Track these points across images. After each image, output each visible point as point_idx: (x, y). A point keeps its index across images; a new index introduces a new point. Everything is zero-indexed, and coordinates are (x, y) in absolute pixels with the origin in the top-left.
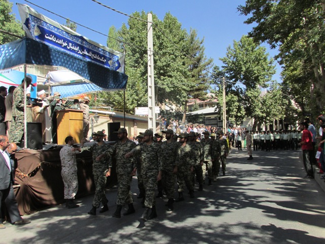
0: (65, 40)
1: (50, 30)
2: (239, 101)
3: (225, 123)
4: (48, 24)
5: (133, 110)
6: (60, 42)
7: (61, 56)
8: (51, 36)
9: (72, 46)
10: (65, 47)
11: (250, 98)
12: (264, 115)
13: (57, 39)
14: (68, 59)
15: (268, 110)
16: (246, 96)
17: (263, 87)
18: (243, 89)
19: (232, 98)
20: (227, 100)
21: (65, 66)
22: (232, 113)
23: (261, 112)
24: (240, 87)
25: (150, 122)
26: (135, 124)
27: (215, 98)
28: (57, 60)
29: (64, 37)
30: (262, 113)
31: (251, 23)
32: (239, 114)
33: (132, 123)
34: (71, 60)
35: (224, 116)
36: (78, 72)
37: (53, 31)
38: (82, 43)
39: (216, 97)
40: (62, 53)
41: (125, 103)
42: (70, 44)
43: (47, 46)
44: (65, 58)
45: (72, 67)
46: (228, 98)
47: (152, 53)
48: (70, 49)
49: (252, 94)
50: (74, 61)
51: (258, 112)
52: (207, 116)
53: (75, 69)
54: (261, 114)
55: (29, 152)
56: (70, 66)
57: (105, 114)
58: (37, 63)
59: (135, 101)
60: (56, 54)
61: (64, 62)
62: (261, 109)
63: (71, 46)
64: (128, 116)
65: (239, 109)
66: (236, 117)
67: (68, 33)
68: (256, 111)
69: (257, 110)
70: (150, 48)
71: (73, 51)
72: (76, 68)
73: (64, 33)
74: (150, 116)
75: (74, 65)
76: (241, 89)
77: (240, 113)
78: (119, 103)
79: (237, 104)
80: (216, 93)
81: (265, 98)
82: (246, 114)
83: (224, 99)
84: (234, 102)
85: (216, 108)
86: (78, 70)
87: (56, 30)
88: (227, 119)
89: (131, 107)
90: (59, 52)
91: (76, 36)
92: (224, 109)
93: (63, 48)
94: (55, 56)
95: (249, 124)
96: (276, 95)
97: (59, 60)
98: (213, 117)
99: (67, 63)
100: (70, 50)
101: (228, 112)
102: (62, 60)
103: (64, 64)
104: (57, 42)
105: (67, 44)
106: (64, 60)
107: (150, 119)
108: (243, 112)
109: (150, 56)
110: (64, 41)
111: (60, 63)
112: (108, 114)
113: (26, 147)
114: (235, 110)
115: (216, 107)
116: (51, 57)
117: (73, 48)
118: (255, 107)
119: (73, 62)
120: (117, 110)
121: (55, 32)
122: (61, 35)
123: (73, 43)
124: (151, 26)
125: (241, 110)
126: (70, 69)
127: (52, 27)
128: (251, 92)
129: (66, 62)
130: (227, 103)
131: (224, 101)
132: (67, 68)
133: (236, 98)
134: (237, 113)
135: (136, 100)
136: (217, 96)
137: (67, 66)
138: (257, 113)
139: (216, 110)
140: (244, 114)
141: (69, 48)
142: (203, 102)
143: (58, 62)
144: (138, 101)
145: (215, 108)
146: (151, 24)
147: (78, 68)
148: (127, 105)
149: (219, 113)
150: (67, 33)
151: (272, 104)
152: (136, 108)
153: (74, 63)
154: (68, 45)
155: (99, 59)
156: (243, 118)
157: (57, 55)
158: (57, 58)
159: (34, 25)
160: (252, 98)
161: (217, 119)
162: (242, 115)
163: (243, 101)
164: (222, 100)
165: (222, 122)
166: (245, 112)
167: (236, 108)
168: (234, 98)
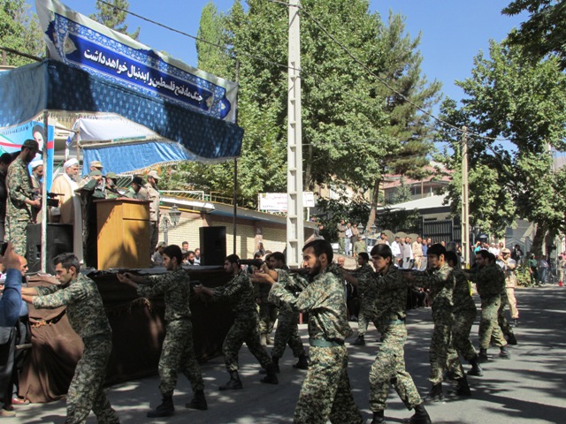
0: (123, 60)
1: (94, 41)
2: (501, 181)
3: (466, 231)
4: (90, 31)
5: (255, 200)
6: (112, 64)
7: (112, 93)
8: (96, 53)
9: (136, 71)
10: (123, 75)
11: (528, 174)
12: (561, 214)
13: (107, 59)
14: (125, 98)
16: (518, 169)
17: (558, 149)
18: (510, 153)
19: (484, 174)
20: (471, 179)
21: (119, 113)
22: (485, 210)
23: (553, 207)
24: (505, 149)
25: (290, 226)
26: (259, 231)
27: (445, 174)
28: (105, 101)
29: (121, 53)
30: (556, 209)
31: (518, 12)
32: (501, 212)
33: (250, 228)
34: (131, 101)
35: (465, 216)
36: (145, 122)
37: (99, 44)
38: (153, 64)
39: (448, 172)
40: (114, 86)
41: (237, 184)
42: (133, 68)
43: (86, 74)
44: (119, 96)
45: (134, 114)
46: (475, 175)
47: (298, 73)
48: (134, 77)
49: (531, 165)
50: (137, 102)
51: (546, 208)
52: (426, 216)
53: (139, 117)
54: (553, 213)
55: (50, 280)
56: (130, 112)
57: (191, 208)
58: (71, 108)
59: (259, 179)
60: (102, 89)
61: (117, 104)
62: (553, 200)
63: (134, 73)
64: (243, 212)
65: (501, 200)
66: (494, 218)
67: (128, 47)
68: (541, 205)
69: (544, 203)
70: (293, 63)
71: (139, 81)
72: (142, 116)
73: (120, 45)
74: (291, 214)
75: (136, 110)
76: (506, 152)
77: (504, 210)
78: (223, 183)
79: (495, 187)
80: (447, 162)
81: (563, 176)
82: (517, 212)
83: (464, 177)
84: (489, 183)
85: (448, 198)
86: (145, 118)
87: (105, 41)
88: (472, 223)
89: (250, 192)
90: (107, 84)
91: (141, 51)
92: (465, 199)
93: (119, 75)
94: (101, 93)
95: (526, 234)
97: (108, 99)
98: (441, 217)
99: (124, 107)
100: (133, 79)
101: (474, 207)
102: (114, 101)
103: (117, 109)
104: (107, 64)
105: (126, 69)
106: (118, 99)
107: (291, 219)
108: (511, 207)
109: (293, 79)
110: (121, 63)
111: (110, 106)
112: (198, 208)
113: (44, 270)
114: (491, 201)
115: (447, 194)
116: (94, 95)
117: (138, 75)
118: (539, 197)
119: (134, 103)
120: (219, 200)
121: (102, 45)
122: (114, 50)
123: (137, 65)
124: (297, 13)
125: (505, 203)
126: (130, 118)
127: (98, 35)
128: (530, 161)
129: (121, 103)
130: (472, 186)
131: (466, 181)
132: (123, 115)
133: (493, 174)
134: (496, 208)
135: (261, 177)
136: (450, 169)
137: (124, 111)
138: (544, 211)
139: (446, 202)
140: (512, 212)
141: (130, 76)
142: (417, 181)
143: (107, 104)
144: (266, 178)
145: (444, 196)
146: (297, 9)
147: (146, 115)
148: (242, 187)
149: (454, 208)
150: (125, 46)
152: (261, 194)
153: (137, 106)
154: (129, 69)
155: (188, 95)
156: (510, 220)
157: (105, 91)
158: (105, 96)
159: (64, 34)
160: (532, 175)
161: (451, 222)
162: (508, 213)
163: (512, 182)
164: (461, 178)
165: (460, 228)
166: (515, 208)
167: (494, 199)
168: (489, 174)
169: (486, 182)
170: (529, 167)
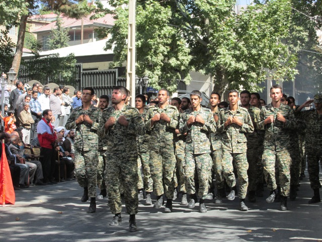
3: (132, 82)
11: (207, 15)
12: (242, 66)
15: (254, 52)
19: (157, 12)
20: (141, 19)
23: (234, 56)
30: (238, 59)
32: (173, 62)
35: (132, 65)
39: (112, 9)
46: (144, 13)
49: (211, 4)
51: (226, 57)
52: (85, 66)
54: (234, 64)
62: (234, 48)
65: (174, 50)
66: (165, 68)
68: (220, 53)
69: (223, 52)
77: (178, 59)
79: (168, 30)
81: (246, 17)
82: (192, 63)
83: (130, 15)
84: (160, 24)
85: (111, 41)
88: (140, 73)
92: (132, 43)
96: (275, 13)
98: (103, 66)
101: (142, 52)
114: (162, 48)
115: (110, 36)
118: (218, 44)
125: (179, 51)
130: (140, 28)
131: (133, 20)
133: (166, 13)
134: (168, 57)
136: (115, 5)
138: (223, 61)
139: (109, 47)
145: (106, 39)
151: (264, 36)
156: (184, 74)
160: (212, 16)
161: (114, 73)
162: (182, 64)
163: (188, 24)
164: (127, 16)
165: (125, 81)
166: (190, 57)
167: (165, 45)
168: (160, 13)
169: (157, 22)
170: (208, 7)
